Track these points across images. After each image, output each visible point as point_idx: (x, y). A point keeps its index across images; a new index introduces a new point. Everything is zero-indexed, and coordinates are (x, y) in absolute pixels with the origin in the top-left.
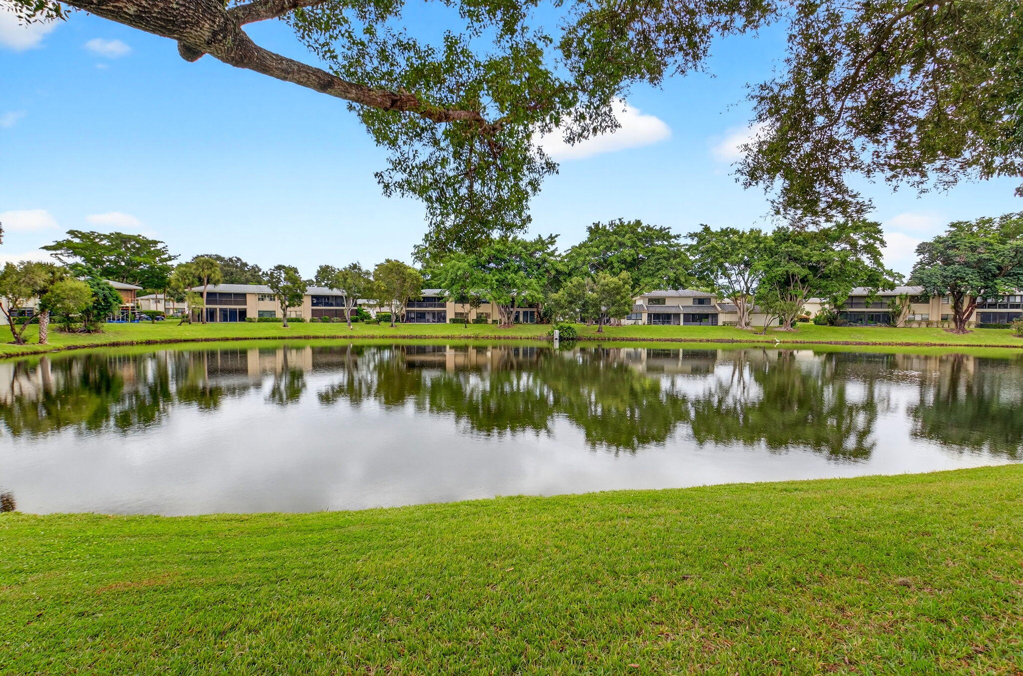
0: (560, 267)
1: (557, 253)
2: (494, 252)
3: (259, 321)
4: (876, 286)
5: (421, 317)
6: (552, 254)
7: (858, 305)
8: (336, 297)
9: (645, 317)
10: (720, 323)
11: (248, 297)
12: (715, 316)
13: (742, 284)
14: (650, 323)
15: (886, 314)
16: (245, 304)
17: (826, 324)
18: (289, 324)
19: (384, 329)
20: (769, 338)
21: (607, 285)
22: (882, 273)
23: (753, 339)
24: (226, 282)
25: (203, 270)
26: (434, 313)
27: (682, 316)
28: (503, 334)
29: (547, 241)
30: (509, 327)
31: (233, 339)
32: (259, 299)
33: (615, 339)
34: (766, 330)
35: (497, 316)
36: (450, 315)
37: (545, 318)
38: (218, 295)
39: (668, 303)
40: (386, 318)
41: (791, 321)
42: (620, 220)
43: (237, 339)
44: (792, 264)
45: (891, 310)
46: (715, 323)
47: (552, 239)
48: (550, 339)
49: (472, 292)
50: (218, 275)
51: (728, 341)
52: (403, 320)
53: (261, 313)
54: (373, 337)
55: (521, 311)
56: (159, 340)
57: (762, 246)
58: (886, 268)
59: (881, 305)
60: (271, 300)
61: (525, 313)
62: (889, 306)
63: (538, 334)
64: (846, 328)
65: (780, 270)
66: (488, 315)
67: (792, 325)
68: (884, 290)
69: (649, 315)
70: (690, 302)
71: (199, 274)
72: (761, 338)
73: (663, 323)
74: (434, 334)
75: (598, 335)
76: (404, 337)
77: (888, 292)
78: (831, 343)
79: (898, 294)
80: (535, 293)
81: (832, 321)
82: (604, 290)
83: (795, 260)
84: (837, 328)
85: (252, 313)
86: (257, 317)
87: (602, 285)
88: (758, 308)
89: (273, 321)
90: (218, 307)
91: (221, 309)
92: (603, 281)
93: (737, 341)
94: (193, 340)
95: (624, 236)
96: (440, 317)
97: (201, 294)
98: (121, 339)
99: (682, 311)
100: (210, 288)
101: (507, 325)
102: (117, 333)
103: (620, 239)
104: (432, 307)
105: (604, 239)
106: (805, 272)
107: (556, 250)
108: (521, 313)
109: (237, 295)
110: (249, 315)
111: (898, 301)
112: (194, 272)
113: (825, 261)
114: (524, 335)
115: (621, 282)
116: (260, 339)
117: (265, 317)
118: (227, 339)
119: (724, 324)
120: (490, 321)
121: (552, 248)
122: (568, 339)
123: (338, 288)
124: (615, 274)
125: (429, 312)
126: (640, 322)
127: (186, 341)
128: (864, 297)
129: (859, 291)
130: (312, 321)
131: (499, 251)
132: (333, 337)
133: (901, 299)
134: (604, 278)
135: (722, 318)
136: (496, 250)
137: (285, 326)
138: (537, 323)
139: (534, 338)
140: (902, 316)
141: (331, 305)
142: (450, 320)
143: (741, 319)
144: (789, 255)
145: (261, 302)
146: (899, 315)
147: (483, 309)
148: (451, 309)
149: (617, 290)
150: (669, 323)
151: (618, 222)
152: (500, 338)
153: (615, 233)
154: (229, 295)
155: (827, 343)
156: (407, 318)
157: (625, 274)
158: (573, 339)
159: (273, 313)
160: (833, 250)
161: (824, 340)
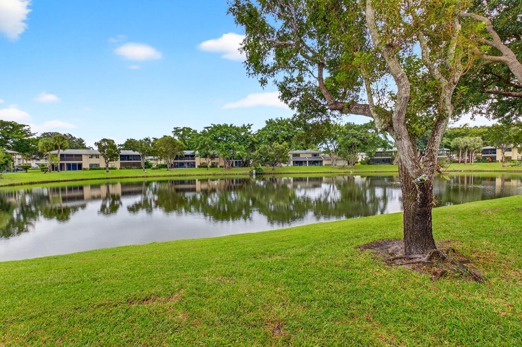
0: (255, 140)
1: (252, 133)
2: (223, 133)
3: (90, 170)
4: (385, 148)
5: (182, 165)
6: (249, 133)
7: (378, 156)
8: (137, 156)
9: (292, 163)
10: (324, 165)
11: (83, 156)
12: (321, 161)
13: (333, 147)
14: (294, 165)
15: (389, 159)
16: (82, 161)
17: (366, 164)
18: (110, 170)
19: (163, 172)
20: (346, 171)
21: (278, 148)
22: (388, 142)
23: (339, 171)
24: (71, 148)
25: (58, 142)
26: (188, 163)
27: (307, 162)
28: (227, 172)
29: (247, 127)
30: (229, 169)
31: (80, 180)
32: (90, 157)
33: (281, 173)
34: (343, 167)
35: (222, 164)
36: (197, 164)
37: (246, 164)
38: (65, 156)
39: (301, 156)
40: (165, 166)
41: (352, 163)
42: (281, 118)
43: (82, 180)
44: (354, 139)
45: (391, 157)
46: (321, 165)
47: (249, 126)
48: (251, 174)
49: (211, 152)
50: (67, 144)
51: (328, 173)
52: (172, 167)
53: (91, 165)
54: (159, 176)
55: (234, 161)
56: (37, 182)
57: (341, 131)
58: (389, 140)
59: (387, 155)
60: (96, 158)
61: (236, 162)
62: (390, 156)
63: (244, 172)
64: (375, 166)
65: (349, 141)
66: (217, 163)
67: (354, 165)
68: (388, 149)
69: (294, 162)
70: (310, 156)
71: (56, 144)
72: (342, 171)
73: (300, 165)
74: (192, 173)
75: (273, 172)
76: (176, 176)
77: (390, 150)
78: (369, 172)
79: (394, 151)
80: (243, 152)
81: (368, 162)
82: (277, 151)
83: (355, 137)
84: (371, 165)
85: (85, 165)
86: (89, 167)
87: (276, 148)
88: (339, 158)
89: (98, 169)
90: (65, 162)
91: (67, 164)
92: (275, 147)
93: (333, 173)
94: (57, 181)
95: (283, 126)
96: (193, 165)
97: (56, 155)
98: (15, 182)
99: (307, 159)
100: (61, 152)
101: (229, 168)
102: (11, 179)
103: (282, 127)
104: (187, 160)
105: (274, 127)
106: (359, 142)
107: (252, 131)
108: (234, 162)
109: (76, 155)
110: (84, 166)
111: (393, 154)
112: (53, 143)
113: (367, 137)
114: (238, 172)
115: (284, 147)
116: (95, 179)
117: (94, 167)
118: (76, 180)
119: (326, 165)
120: (218, 166)
121: (249, 130)
122: (259, 174)
123: (137, 151)
124: (280, 144)
125: (185, 162)
126: (290, 165)
127: (52, 182)
128: (382, 152)
129: (380, 150)
130: (121, 169)
131: (225, 132)
132: (137, 177)
133: (395, 153)
134: (276, 145)
135: (324, 163)
136: (224, 131)
137: (107, 172)
138: (242, 167)
139: (243, 174)
140: (395, 160)
141: (131, 160)
142: (198, 166)
143: (333, 162)
144: (353, 135)
145: (91, 159)
146: (394, 160)
147: (216, 160)
148: (198, 161)
149: (283, 150)
150: (302, 165)
151: (280, 119)
152: (226, 174)
153: (279, 124)
154: (72, 155)
155: (368, 172)
156: (175, 166)
157: (285, 143)
158: (262, 174)
159: (97, 165)
160: (369, 133)
161: (367, 171)
